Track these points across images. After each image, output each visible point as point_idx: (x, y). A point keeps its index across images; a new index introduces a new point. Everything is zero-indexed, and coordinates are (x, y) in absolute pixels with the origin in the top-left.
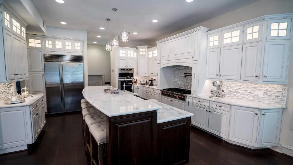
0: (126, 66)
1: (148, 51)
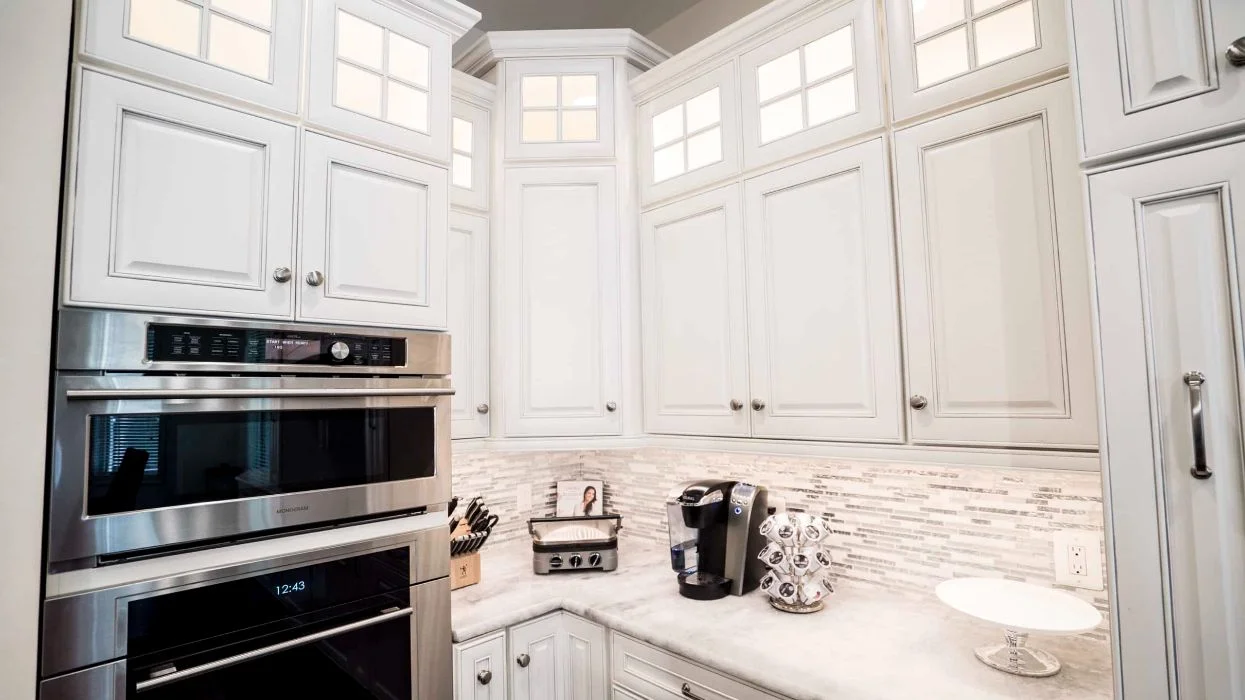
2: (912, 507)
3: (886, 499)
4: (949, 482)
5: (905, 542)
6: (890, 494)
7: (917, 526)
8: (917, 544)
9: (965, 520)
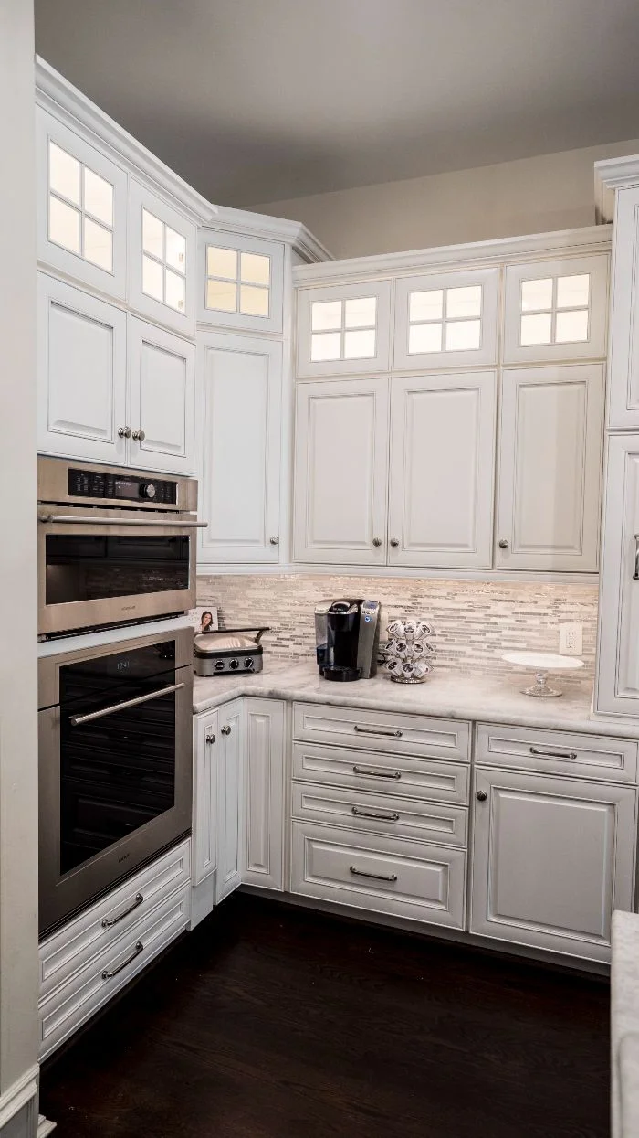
0: (120, 425)
1: (298, 287)
2: (479, 615)
3: (463, 610)
4: (504, 597)
5: (474, 638)
6: (466, 606)
7: (481, 627)
8: (481, 638)
9: (511, 621)
